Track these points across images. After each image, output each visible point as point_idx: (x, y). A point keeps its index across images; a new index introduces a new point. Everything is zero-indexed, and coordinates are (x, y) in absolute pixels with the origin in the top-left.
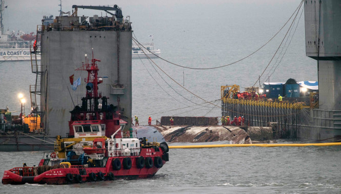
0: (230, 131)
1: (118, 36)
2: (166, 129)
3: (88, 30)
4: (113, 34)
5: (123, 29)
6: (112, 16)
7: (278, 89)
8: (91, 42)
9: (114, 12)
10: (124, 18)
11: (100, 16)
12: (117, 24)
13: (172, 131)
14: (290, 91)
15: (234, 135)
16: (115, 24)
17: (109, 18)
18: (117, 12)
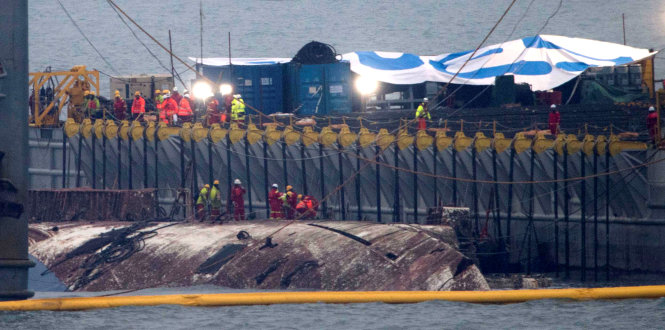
0: (359, 240)
7: (265, 81)
14: (313, 90)
15: (392, 256)
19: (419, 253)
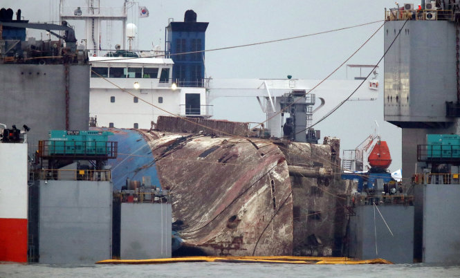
0: (256, 147)
1: (67, 74)
2: (156, 137)
3: (18, 63)
4: (59, 69)
5: (75, 61)
6: (57, 39)
8: (22, 82)
9: (62, 33)
10: (79, 43)
11: (38, 39)
12: (66, 53)
13: (166, 141)
15: (262, 155)
16: (63, 53)
17: (54, 42)
18: (67, 32)
19: (271, 154)
